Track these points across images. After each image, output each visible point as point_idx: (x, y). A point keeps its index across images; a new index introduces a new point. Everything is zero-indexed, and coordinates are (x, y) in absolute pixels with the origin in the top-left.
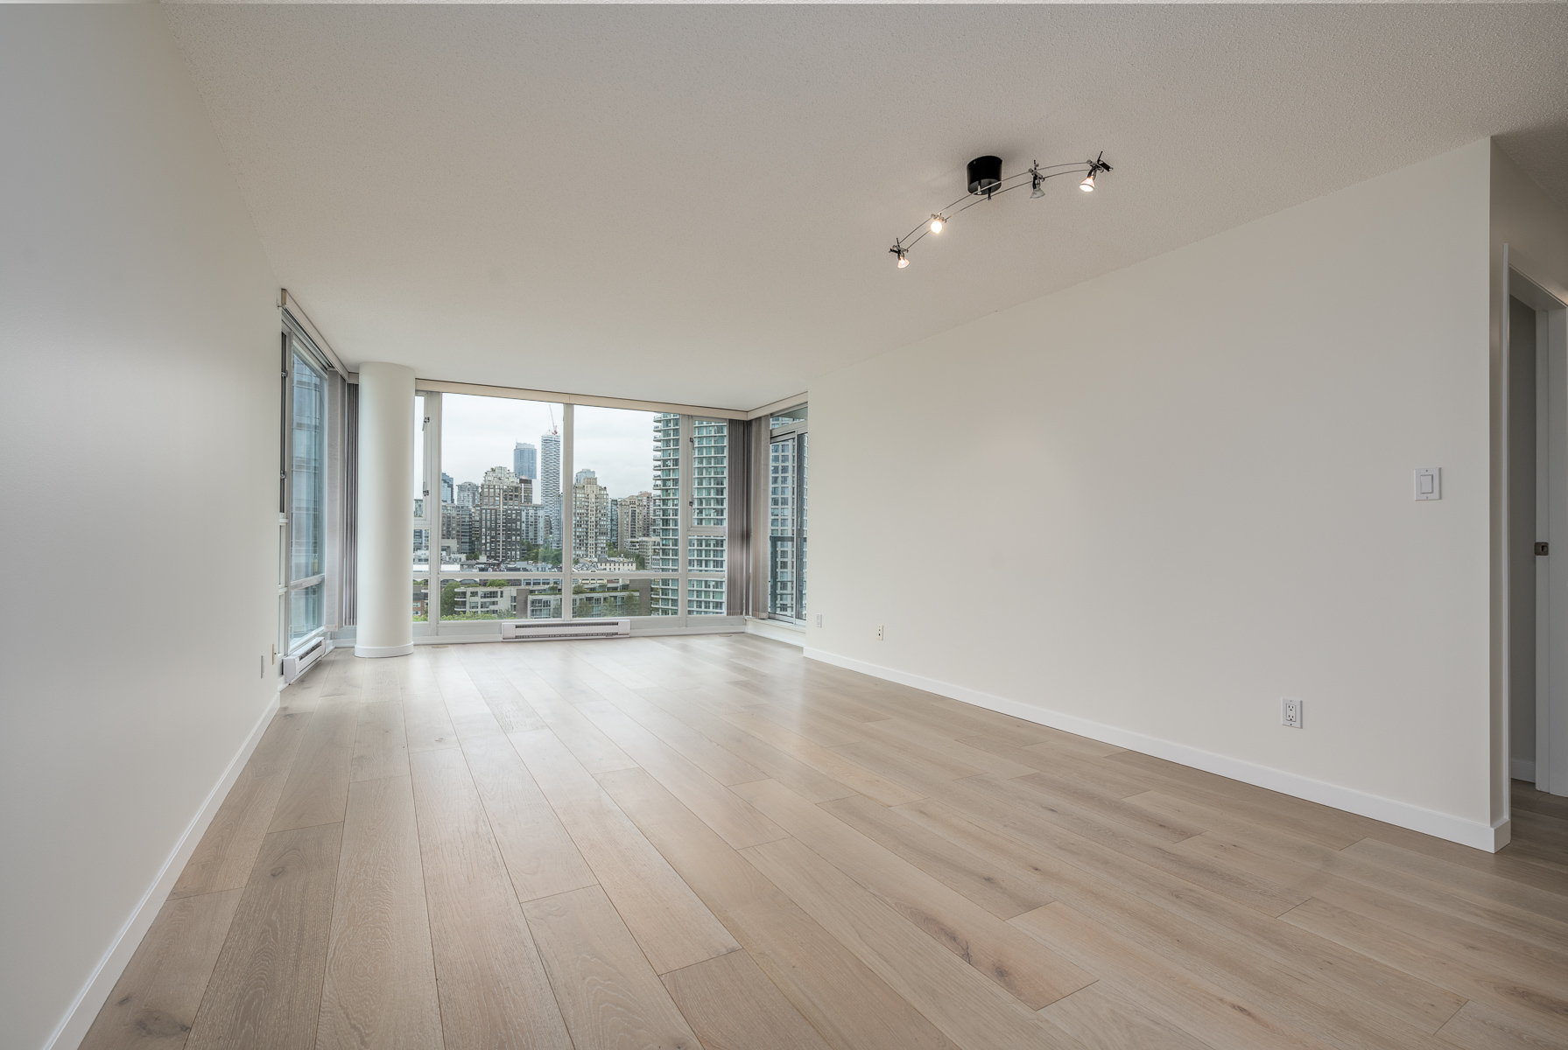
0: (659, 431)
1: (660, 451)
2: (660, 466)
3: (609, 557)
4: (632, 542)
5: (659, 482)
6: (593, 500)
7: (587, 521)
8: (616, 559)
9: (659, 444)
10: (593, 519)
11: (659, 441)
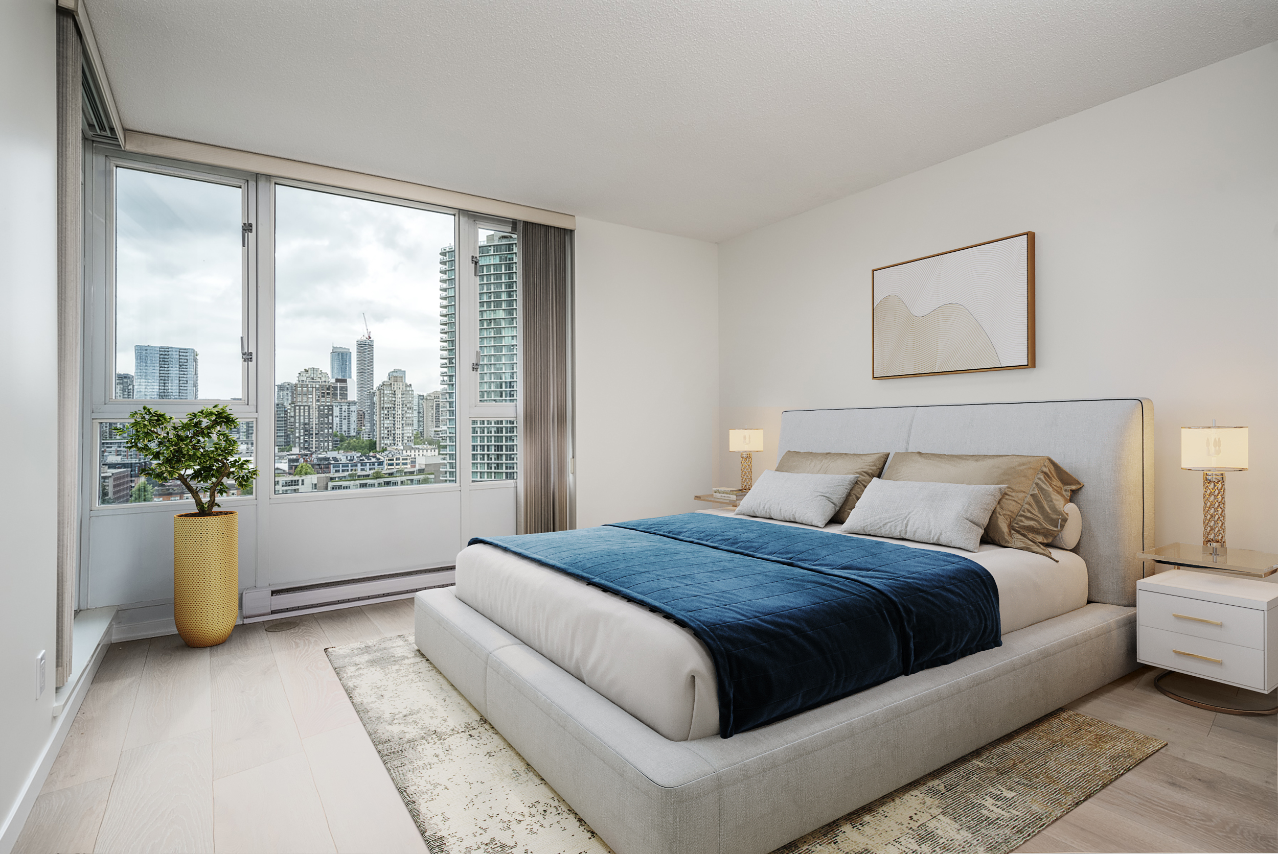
0: (446, 333)
1: (446, 350)
2: (446, 364)
3: (415, 444)
4: (435, 431)
5: (446, 378)
6: (400, 396)
7: (394, 414)
8: (420, 447)
9: (445, 344)
10: (400, 412)
11: (446, 341)
